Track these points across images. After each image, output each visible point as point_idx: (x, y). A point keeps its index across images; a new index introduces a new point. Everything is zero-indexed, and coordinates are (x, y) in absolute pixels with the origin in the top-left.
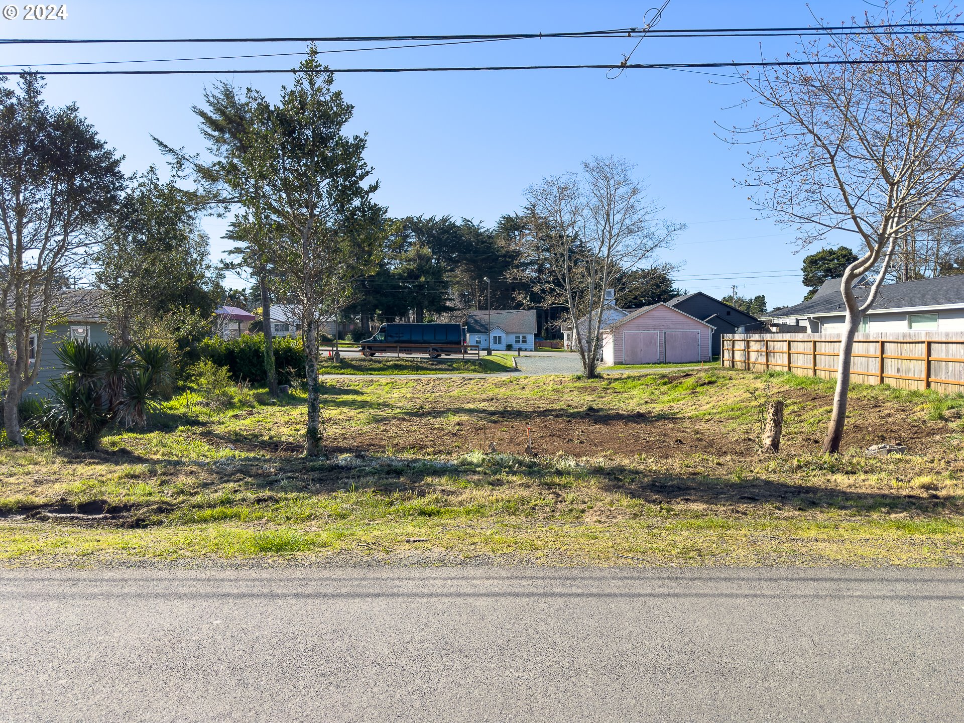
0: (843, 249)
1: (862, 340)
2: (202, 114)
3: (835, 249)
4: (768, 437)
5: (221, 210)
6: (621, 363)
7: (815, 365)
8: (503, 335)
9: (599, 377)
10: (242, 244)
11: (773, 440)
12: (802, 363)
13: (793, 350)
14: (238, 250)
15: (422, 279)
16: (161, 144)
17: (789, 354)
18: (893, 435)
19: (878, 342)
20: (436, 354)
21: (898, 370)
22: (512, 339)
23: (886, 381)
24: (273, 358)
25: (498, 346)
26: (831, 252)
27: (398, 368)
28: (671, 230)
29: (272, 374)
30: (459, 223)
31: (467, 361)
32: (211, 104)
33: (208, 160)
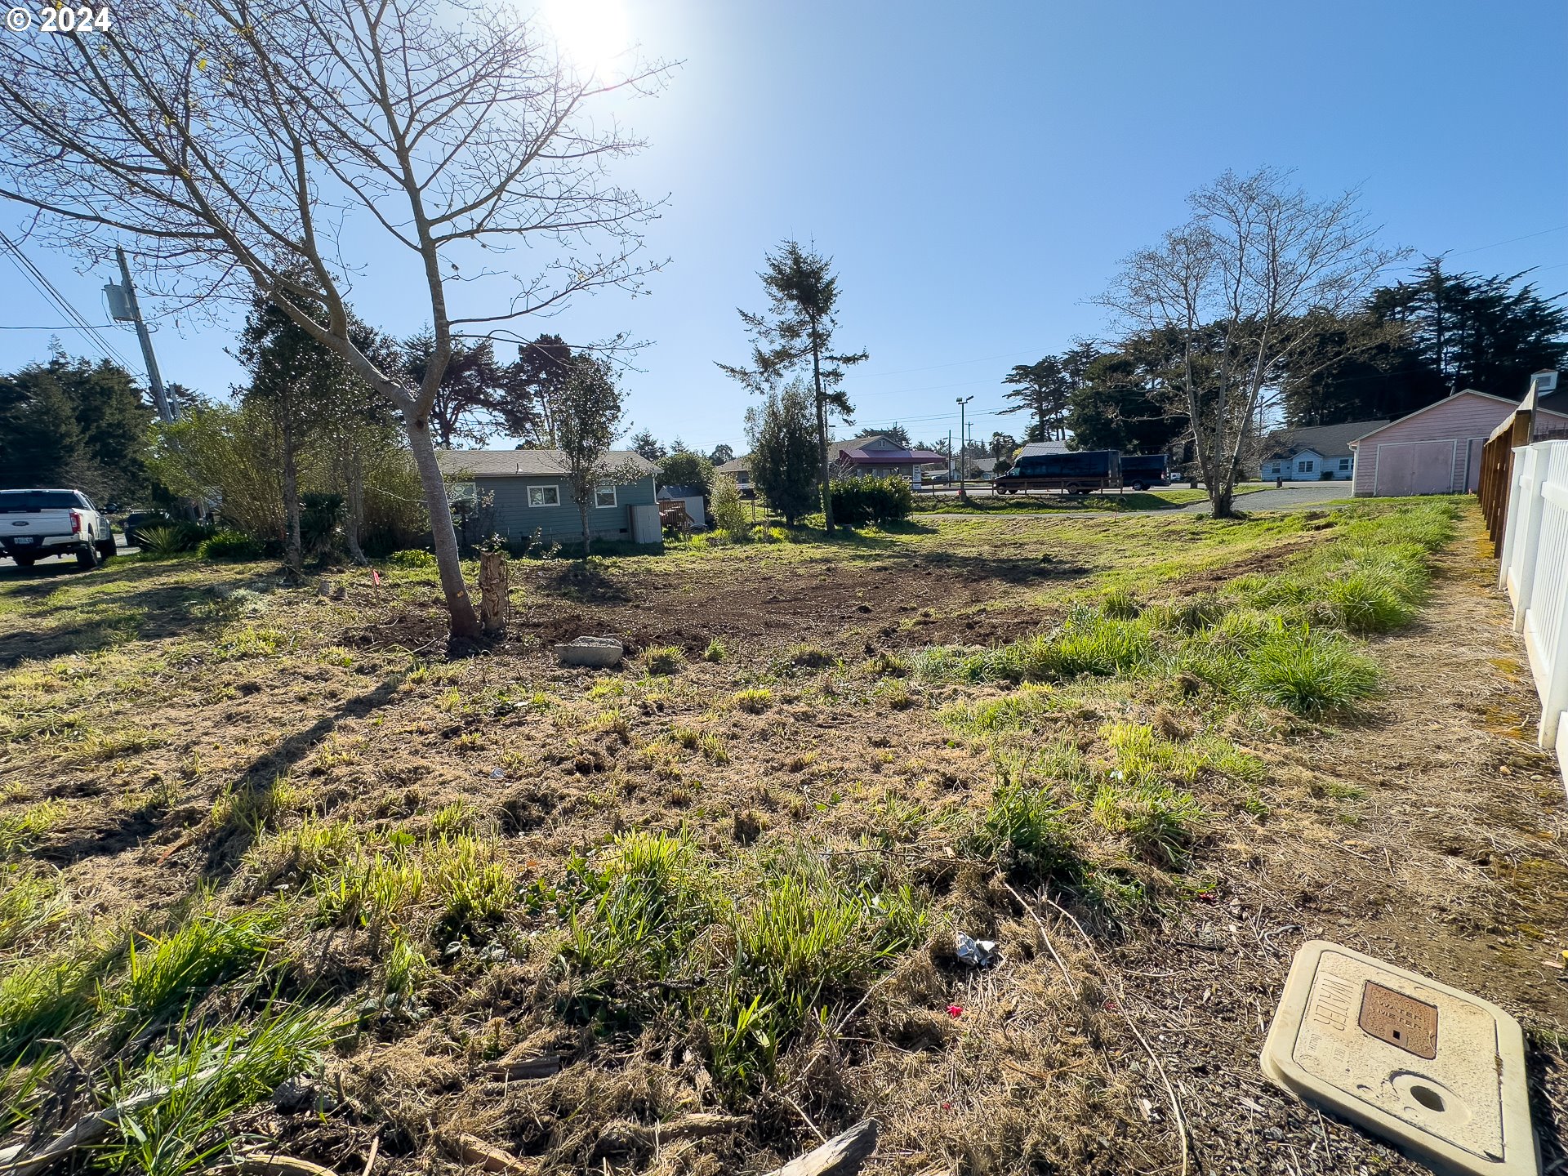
2: (764, 277)
6: (1367, 495)
8: (1316, 460)
16: (741, 313)
20: (1075, 489)
25: (1306, 474)
27: (1020, 506)
31: (1104, 497)
33: (777, 319)
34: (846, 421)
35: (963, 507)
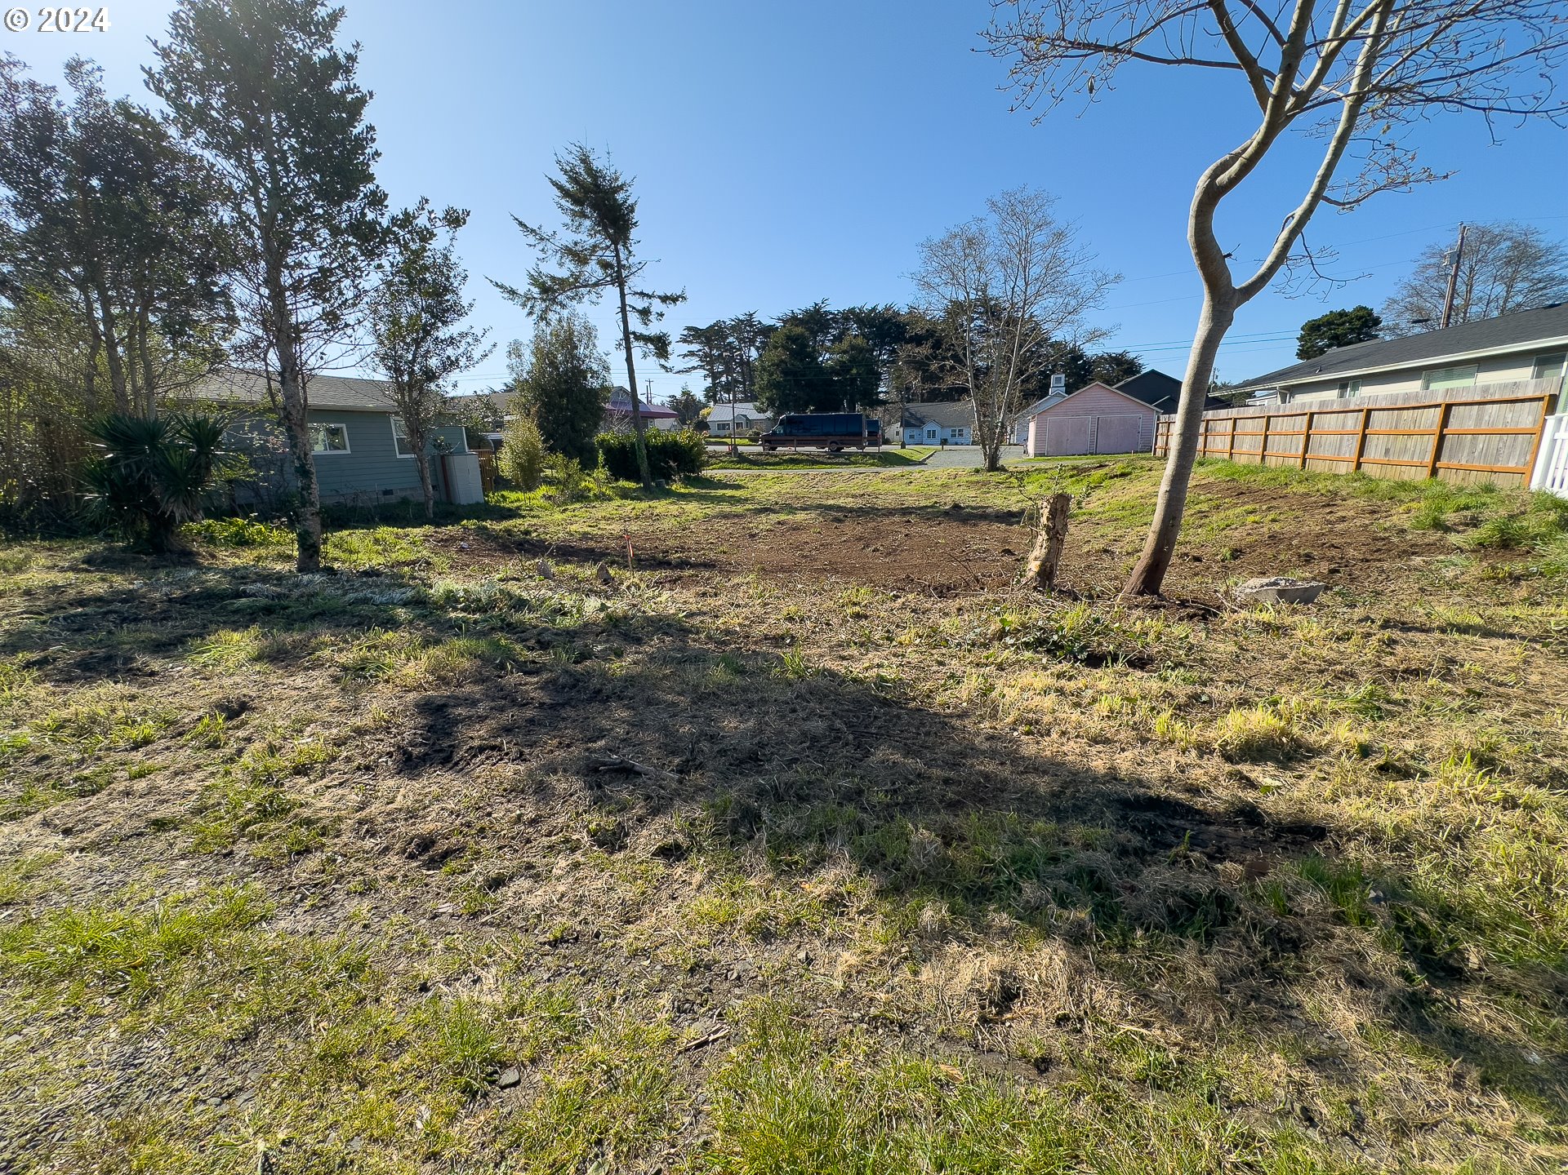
0: (1361, 308)
1: (1338, 409)
2: (555, 184)
3: (1349, 309)
4: (1036, 559)
5: (593, 296)
6: (1042, 455)
7: (1265, 449)
8: (938, 429)
9: (1003, 469)
10: (695, 347)
11: (1042, 565)
12: (1249, 446)
13: (1238, 430)
14: (692, 354)
15: (854, 371)
16: (521, 224)
17: (1233, 436)
18: (1334, 552)
19: (1362, 410)
20: (835, 447)
21: (1387, 451)
22: (947, 434)
23: (1365, 468)
24: (645, 452)
25: (932, 440)
26: (1342, 314)
27: (794, 462)
28: (1102, 282)
29: (644, 467)
30: (904, 310)
31: (866, 455)
32: (566, 172)
33: (567, 238)
34: (663, 367)
35: (738, 462)
